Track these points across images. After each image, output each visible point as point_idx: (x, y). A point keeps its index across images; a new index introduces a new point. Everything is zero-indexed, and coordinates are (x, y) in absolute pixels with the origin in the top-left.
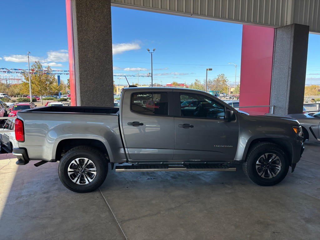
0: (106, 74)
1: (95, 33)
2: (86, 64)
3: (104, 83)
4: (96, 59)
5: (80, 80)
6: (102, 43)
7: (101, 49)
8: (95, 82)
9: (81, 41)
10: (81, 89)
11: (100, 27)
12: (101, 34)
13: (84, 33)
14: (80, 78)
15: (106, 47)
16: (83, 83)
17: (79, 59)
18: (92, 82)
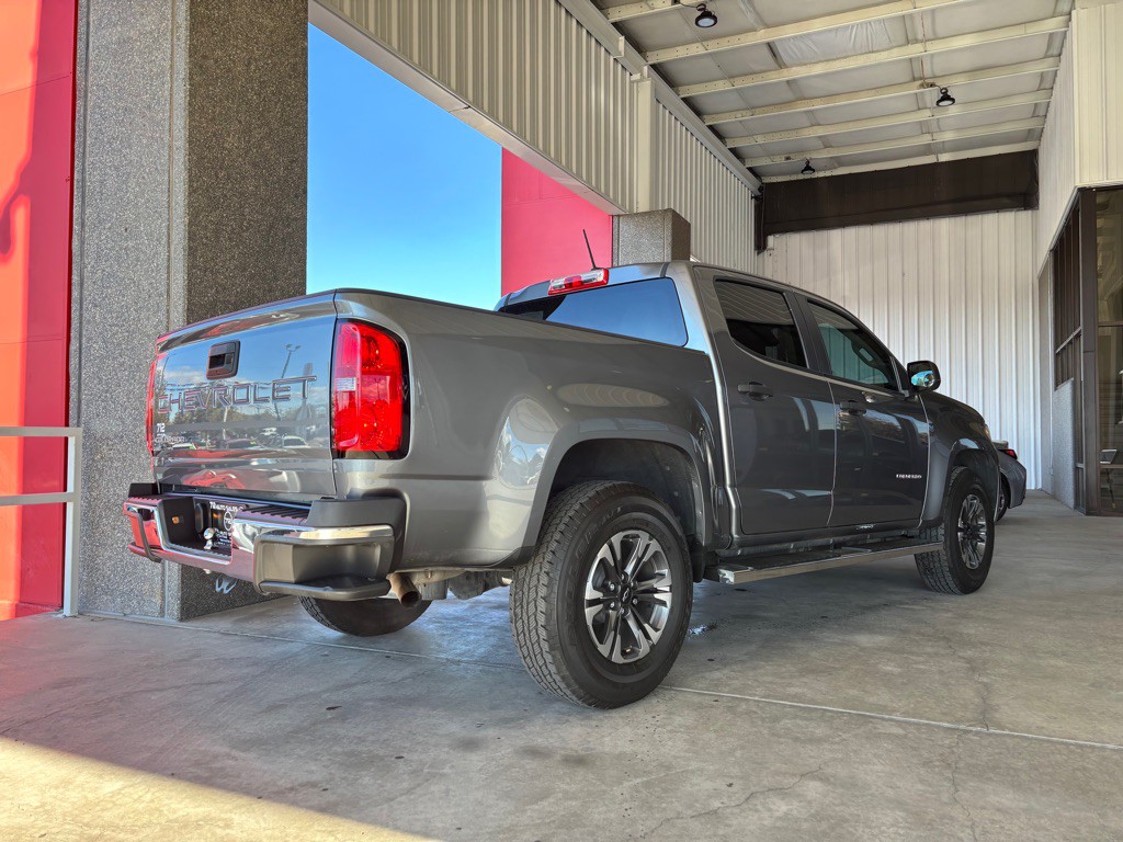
0: (283, 240)
1: (253, 51)
2: (216, 175)
3: (275, 278)
4: (255, 165)
5: (190, 248)
6: (276, 103)
7: (271, 130)
8: (245, 270)
9: (201, 67)
10: (189, 291)
11: (271, 32)
12: (275, 65)
13: (213, 34)
14: (191, 237)
15: (289, 124)
16: (200, 262)
17: (190, 142)
18: (236, 267)
